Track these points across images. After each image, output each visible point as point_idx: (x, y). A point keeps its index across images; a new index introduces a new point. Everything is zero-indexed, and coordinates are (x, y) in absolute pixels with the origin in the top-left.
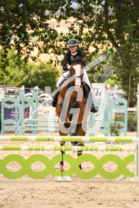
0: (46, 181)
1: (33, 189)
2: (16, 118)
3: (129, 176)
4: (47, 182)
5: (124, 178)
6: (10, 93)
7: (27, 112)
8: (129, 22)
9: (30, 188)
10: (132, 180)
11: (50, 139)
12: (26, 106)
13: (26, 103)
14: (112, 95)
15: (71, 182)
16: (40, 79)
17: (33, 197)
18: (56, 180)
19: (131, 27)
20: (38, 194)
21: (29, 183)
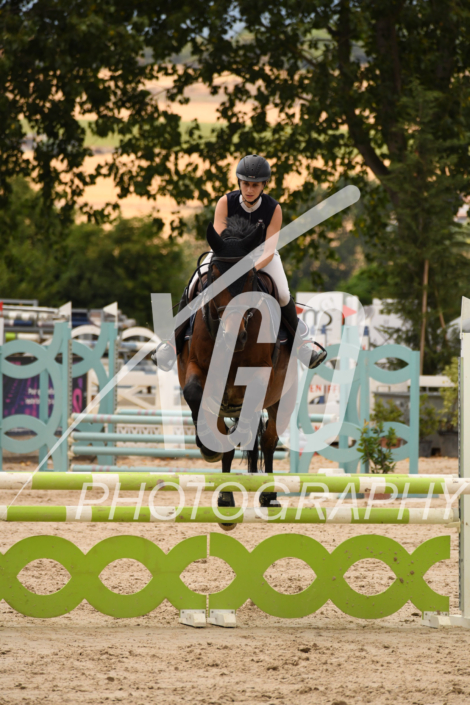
0: (152, 624)
1: (111, 651)
2: (44, 410)
3: (431, 609)
4: (156, 628)
5: (415, 615)
6: (22, 325)
7: (78, 392)
8: (416, 85)
9: (99, 648)
10: (443, 620)
12: (77, 370)
13: (77, 359)
14: (367, 332)
15: (237, 628)
16: (118, 277)
17: (111, 679)
18: (185, 622)
19: (426, 101)
20: (126, 670)
21: (94, 631)
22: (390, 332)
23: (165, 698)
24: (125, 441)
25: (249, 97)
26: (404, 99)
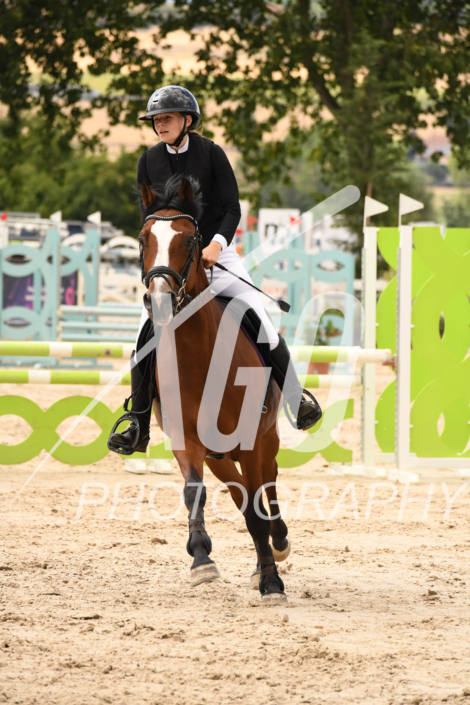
0: (101, 470)
1: (60, 491)
2: (37, 305)
3: (337, 460)
4: (105, 474)
5: (326, 466)
6: (27, 235)
7: (70, 290)
8: (365, 34)
9: (52, 488)
10: (346, 469)
11: (111, 352)
12: (67, 270)
13: (66, 260)
14: (318, 243)
15: (172, 474)
16: (121, 202)
17: (55, 511)
18: (129, 469)
19: (372, 48)
20: (70, 504)
21: (51, 476)
22: (338, 243)
23: (96, 525)
24: (106, 329)
25: (222, 43)
26: (355, 46)
